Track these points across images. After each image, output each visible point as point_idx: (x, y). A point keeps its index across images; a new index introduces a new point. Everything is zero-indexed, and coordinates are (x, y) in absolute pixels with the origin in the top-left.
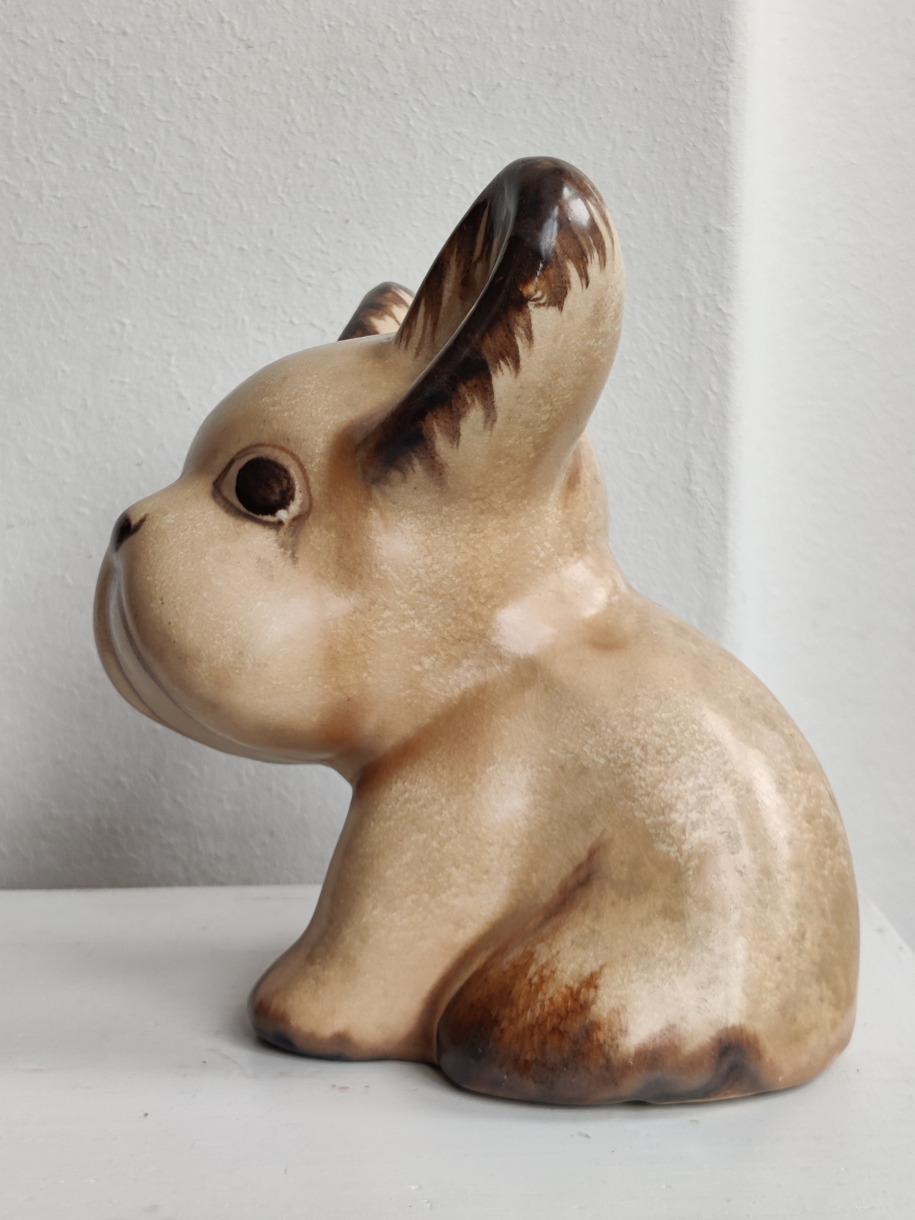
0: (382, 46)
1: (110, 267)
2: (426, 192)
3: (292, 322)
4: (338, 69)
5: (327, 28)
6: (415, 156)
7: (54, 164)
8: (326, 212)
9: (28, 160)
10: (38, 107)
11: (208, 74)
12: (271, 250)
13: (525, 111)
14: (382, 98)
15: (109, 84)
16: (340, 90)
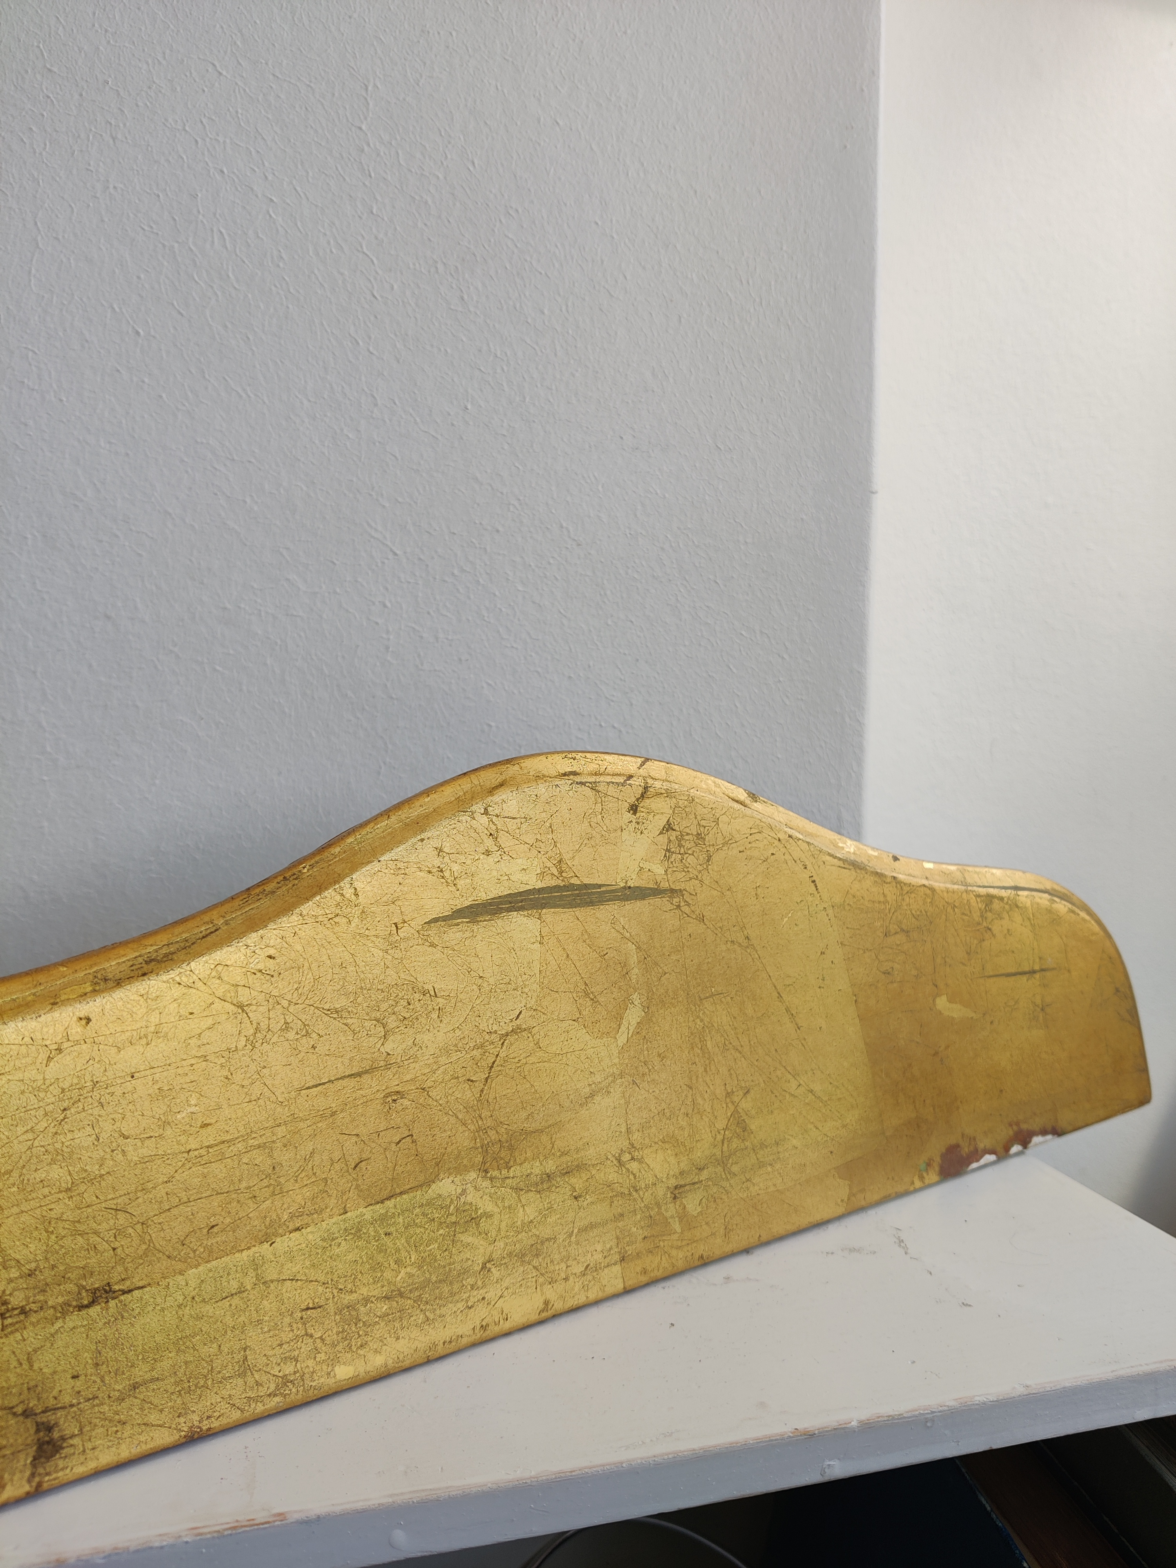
0: (662, 549)
1: (483, 687)
2: (687, 643)
3: (601, 725)
4: (635, 562)
5: (628, 535)
6: (681, 620)
7: (447, 616)
8: (625, 654)
9: (429, 613)
10: (437, 577)
11: (551, 561)
12: (589, 678)
13: (748, 594)
14: (661, 582)
15: (486, 565)
16: (636, 576)
